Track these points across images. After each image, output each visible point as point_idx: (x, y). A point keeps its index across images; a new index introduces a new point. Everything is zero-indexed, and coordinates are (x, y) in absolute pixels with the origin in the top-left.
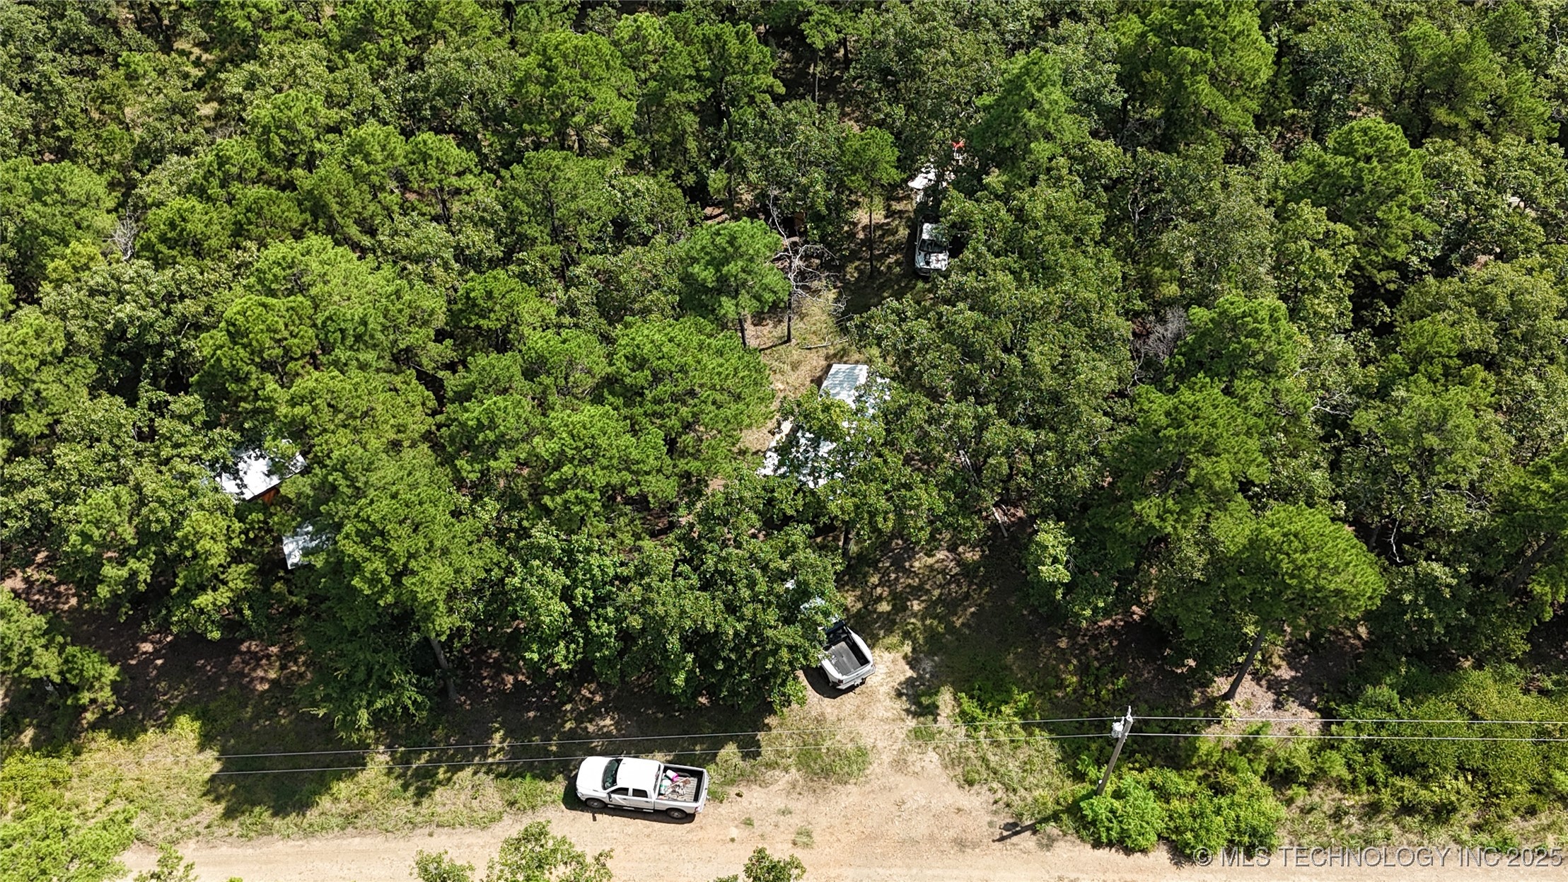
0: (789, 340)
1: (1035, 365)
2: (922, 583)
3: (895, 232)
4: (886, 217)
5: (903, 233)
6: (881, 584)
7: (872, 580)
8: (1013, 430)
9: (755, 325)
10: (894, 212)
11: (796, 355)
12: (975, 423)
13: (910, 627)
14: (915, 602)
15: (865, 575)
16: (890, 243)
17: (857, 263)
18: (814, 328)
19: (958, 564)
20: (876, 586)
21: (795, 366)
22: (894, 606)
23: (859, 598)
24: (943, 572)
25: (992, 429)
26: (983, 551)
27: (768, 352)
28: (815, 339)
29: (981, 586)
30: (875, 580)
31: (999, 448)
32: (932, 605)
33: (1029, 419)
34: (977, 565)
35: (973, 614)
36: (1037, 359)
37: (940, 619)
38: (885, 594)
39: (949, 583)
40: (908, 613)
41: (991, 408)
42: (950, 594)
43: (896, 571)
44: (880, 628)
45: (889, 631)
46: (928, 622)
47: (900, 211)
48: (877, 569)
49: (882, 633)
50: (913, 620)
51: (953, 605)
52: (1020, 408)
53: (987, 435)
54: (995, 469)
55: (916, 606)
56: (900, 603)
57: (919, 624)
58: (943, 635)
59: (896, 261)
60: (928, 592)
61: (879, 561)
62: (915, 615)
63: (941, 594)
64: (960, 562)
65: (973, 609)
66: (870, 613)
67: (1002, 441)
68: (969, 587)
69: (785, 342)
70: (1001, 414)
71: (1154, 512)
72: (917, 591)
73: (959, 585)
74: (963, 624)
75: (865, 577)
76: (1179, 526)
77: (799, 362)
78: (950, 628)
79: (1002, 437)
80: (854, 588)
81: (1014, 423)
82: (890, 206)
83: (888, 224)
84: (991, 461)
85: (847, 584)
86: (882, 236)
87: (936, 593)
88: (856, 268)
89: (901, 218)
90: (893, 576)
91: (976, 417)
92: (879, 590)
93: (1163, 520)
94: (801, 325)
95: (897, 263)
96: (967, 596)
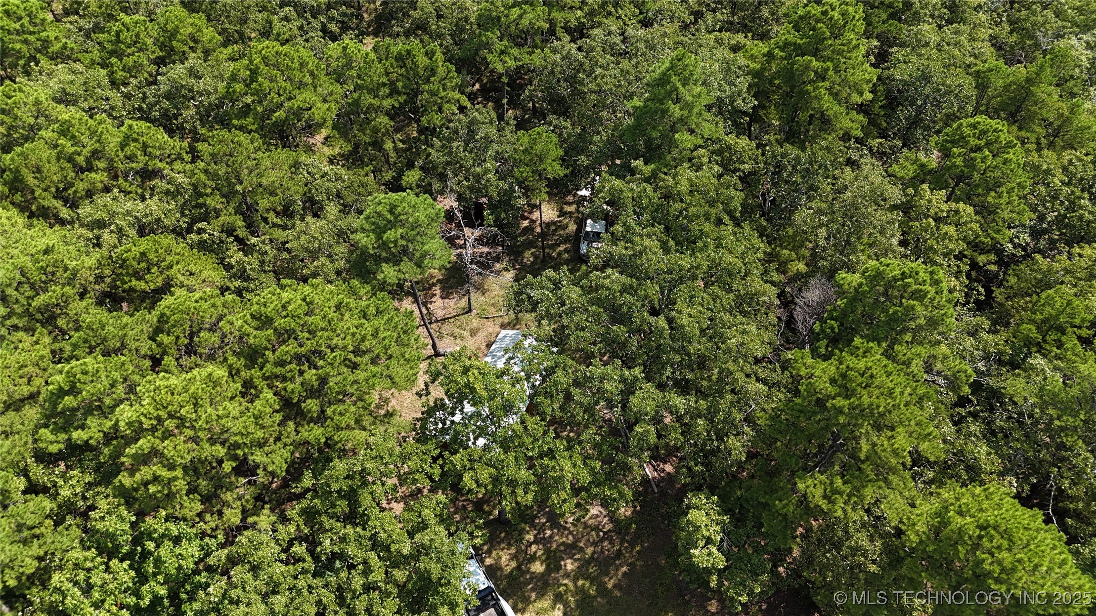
0: (470, 311)
1: (683, 327)
2: (577, 540)
3: (565, 227)
4: (559, 217)
5: (572, 227)
6: (536, 542)
7: (527, 537)
8: (661, 395)
9: (443, 298)
10: (566, 213)
11: (475, 323)
12: (621, 386)
13: (562, 589)
14: (569, 561)
15: (522, 532)
16: (560, 235)
17: (533, 250)
18: (493, 301)
19: (612, 520)
20: (531, 544)
21: (473, 333)
22: (548, 566)
23: (514, 557)
24: (597, 528)
25: (639, 394)
26: (635, 507)
27: (451, 320)
28: (493, 310)
29: (632, 545)
30: (530, 537)
31: (646, 415)
32: (586, 563)
33: (677, 383)
34: (629, 521)
35: (625, 574)
36: (685, 321)
37: (592, 580)
38: (540, 553)
39: (602, 540)
40: (562, 572)
41: (637, 371)
42: (602, 552)
43: (551, 528)
44: (533, 590)
45: (541, 595)
46: (580, 583)
47: (570, 212)
48: (533, 526)
49: (533, 595)
50: (566, 581)
51: (605, 564)
52: (668, 372)
53: (634, 400)
54: (642, 437)
55: (570, 565)
56: (553, 562)
57: (571, 585)
58: (595, 597)
59: (566, 249)
60: (581, 550)
61: (536, 517)
62: (567, 575)
63: (594, 553)
64: (612, 517)
65: (624, 569)
66: (523, 573)
67: (649, 407)
68: (621, 544)
69: (467, 313)
70: (648, 379)
71: (819, 492)
72: (571, 549)
73: (612, 543)
74: (615, 586)
75: (520, 535)
76: (849, 509)
77: (478, 330)
78: (603, 591)
79: (650, 402)
80: (509, 545)
81: (661, 387)
82: (562, 208)
83: (560, 221)
84: (638, 429)
85: (502, 541)
86: (556, 230)
87: (590, 550)
88: (532, 254)
89: (570, 217)
90: (548, 532)
91: (623, 380)
92: (534, 548)
93: (831, 502)
94: (483, 298)
95: (566, 251)
96: (619, 554)
